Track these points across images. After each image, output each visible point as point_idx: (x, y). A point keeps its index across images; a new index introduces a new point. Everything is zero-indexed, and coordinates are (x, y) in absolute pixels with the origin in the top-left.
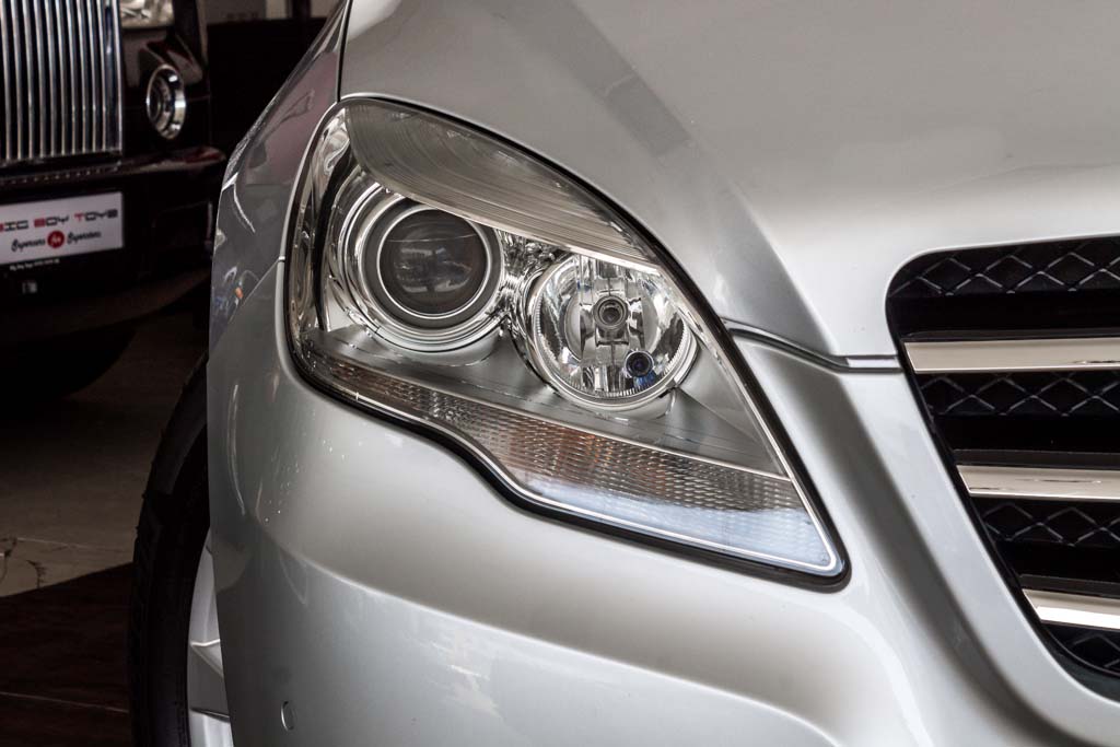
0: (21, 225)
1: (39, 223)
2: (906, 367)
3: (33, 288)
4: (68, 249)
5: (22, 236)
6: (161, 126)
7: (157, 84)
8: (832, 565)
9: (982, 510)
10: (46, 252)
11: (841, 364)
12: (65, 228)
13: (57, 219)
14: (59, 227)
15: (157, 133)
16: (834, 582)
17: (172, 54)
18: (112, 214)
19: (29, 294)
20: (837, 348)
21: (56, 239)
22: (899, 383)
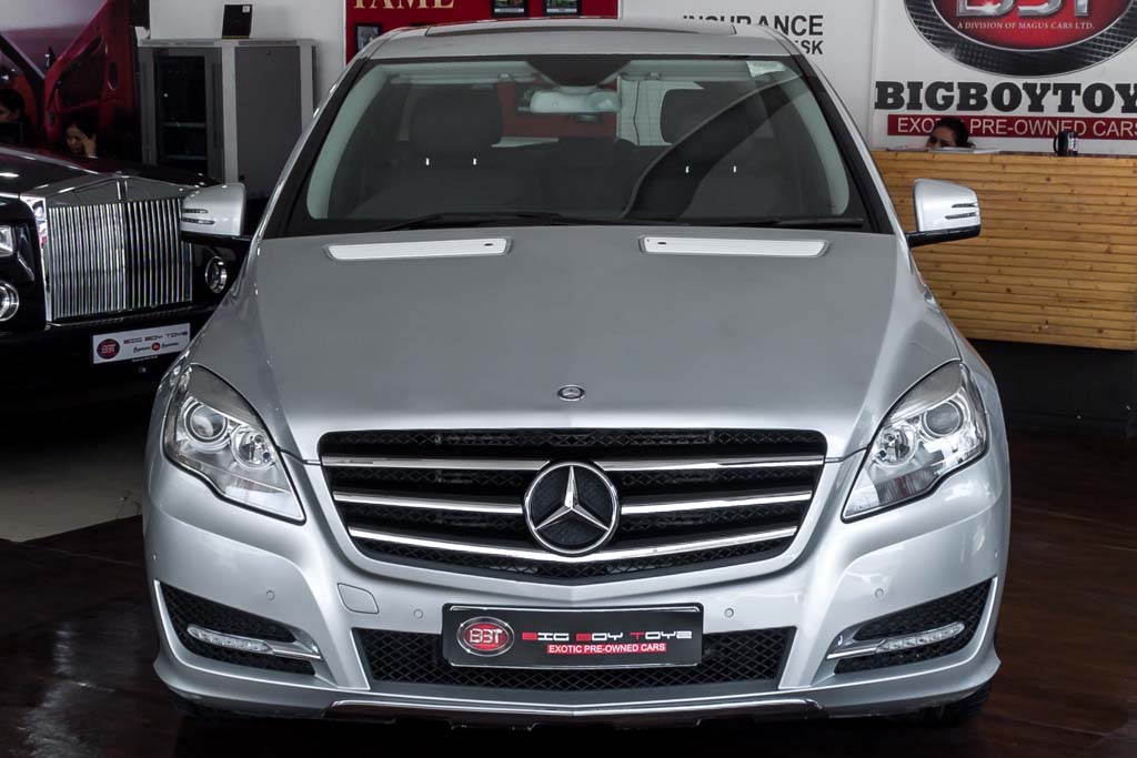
0: (139, 340)
1: (147, 339)
2: (321, 465)
3: (144, 370)
4: (162, 351)
5: (138, 345)
6: (213, 287)
7: (211, 265)
8: (302, 518)
9: (339, 505)
10: (151, 353)
11: (305, 462)
12: (160, 341)
13: (157, 337)
14: (158, 341)
15: (210, 290)
16: (302, 523)
17: (218, 249)
18: (185, 333)
19: (142, 373)
20: (304, 458)
21: (156, 346)
22: (319, 467)
